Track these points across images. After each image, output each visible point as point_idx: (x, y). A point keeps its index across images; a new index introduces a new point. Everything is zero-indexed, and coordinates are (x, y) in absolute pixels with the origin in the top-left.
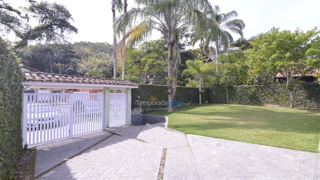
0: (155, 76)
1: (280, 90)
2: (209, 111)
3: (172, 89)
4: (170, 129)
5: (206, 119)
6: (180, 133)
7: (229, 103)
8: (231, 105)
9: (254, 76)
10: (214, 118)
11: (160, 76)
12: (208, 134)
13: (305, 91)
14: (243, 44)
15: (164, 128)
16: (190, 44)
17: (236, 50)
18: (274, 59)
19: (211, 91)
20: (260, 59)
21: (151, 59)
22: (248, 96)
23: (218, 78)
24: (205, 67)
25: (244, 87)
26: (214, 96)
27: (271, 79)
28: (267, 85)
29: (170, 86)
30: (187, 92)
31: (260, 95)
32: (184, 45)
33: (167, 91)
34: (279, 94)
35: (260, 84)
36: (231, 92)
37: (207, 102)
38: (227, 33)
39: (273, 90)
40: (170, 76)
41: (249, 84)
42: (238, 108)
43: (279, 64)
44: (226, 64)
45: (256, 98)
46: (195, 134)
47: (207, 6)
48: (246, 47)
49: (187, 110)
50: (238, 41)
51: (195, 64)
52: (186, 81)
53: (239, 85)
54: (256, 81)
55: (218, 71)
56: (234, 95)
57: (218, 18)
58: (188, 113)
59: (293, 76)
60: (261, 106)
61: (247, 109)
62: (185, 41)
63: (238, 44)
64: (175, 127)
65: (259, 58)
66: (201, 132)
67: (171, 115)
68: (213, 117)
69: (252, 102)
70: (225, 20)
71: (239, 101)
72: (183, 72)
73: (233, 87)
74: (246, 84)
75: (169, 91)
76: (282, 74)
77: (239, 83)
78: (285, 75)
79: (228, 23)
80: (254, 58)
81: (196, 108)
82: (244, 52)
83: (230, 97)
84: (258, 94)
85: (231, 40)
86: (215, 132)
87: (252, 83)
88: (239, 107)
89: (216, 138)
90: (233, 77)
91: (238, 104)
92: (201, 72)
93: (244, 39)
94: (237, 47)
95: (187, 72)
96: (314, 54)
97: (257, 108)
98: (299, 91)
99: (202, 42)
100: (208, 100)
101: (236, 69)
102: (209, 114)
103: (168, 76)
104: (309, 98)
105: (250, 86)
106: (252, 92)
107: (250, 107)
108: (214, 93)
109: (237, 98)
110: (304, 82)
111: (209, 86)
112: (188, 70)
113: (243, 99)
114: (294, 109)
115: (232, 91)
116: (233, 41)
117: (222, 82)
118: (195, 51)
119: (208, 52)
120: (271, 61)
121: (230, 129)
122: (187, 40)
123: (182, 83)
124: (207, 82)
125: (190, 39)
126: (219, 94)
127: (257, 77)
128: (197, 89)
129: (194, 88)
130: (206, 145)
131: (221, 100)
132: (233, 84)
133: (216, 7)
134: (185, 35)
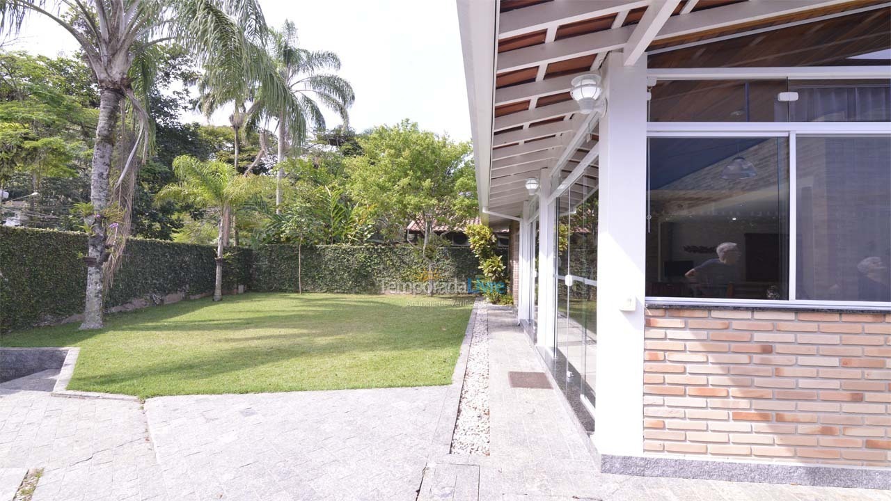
0: (35, 194)
1: (412, 258)
2: (241, 316)
3: (107, 247)
4: (79, 393)
5: (227, 340)
6: (123, 399)
7: (302, 290)
8: (307, 294)
9: (365, 222)
10: (254, 336)
11: (68, 196)
12: (223, 385)
13: (453, 261)
14: (348, 140)
15: (49, 393)
16: (200, 107)
17: (330, 153)
18: (403, 187)
19: (256, 258)
20: (378, 185)
21: (17, 125)
22: (349, 272)
23: (279, 220)
24: (237, 186)
25: (341, 248)
26: (265, 273)
27: (397, 233)
28: (391, 246)
29: (97, 237)
30: (171, 257)
31: (375, 269)
32: (172, 103)
33: (80, 255)
34: (411, 268)
35: (377, 244)
36: (309, 260)
37: (241, 288)
38: (311, 103)
39: (400, 259)
40: (99, 200)
41: (353, 242)
42: (327, 302)
43: (412, 202)
44: (303, 186)
45: (367, 277)
46: (179, 393)
47: (250, 10)
48: (353, 149)
49: (166, 318)
50: (338, 131)
51: (205, 171)
52: (172, 223)
53: (330, 243)
54: (369, 236)
55: (279, 202)
56: (317, 268)
57: (289, 56)
58: (168, 328)
59: (437, 229)
60: (376, 294)
61: (344, 303)
62: (178, 93)
63: (335, 140)
64: (103, 383)
65: (375, 181)
66: (202, 383)
67: (91, 342)
68: (252, 332)
69: (357, 286)
70: (308, 70)
71: (328, 285)
72: (163, 192)
73: (316, 247)
74: (347, 242)
75: (92, 253)
76: (418, 224)
77: (331, 238)
78: (423, 226)
79: (316, 78)
80: (365, 180)
81: (202, 307)
82: (346, 161)
83: (306, 275)
84: (370, 266)
85: (320, 125)
86: (246, 376)
87: (359, 239)
88: (326, 299)
89: (247, 392)
90: (317, 222)
91: (326, 292)
92: (227, 198)
93: (350, 130)
94: (334, 147)
95: (177, 194)
96: (467, 190)
97: (366, 300)
98: (444, 261)
99: (241, 110)
100: (244, 284)
101: (327, 201)
102: (241, 324)
103: (90, 200)
104: (458, 275)
105: (356, 247)
106: (359, 262)
107: (353, 298)
108: (264, 264)
109: (324, 278)
110: (452, 243)
111: (249, 242)
112: (180, 189)
113: (338, 277)
114: (433, 299)
115: (311, 258)
116: (324, 129)
117: (287, 232)
118: (213, 133)
119: (255, 142)
120: (398, 192)
121: (290, 361)
122: (186, 90)
123: (157, 226)
124: (248, 231)
125: (200, 90)
126: (279, 265)
127: (370, 226)
128: (212, 250)
129: (199, 246)
130: (208, 420)
131: (283, 284)
132: (316, 241)
133: (288, 25)
134: (179, 72)
